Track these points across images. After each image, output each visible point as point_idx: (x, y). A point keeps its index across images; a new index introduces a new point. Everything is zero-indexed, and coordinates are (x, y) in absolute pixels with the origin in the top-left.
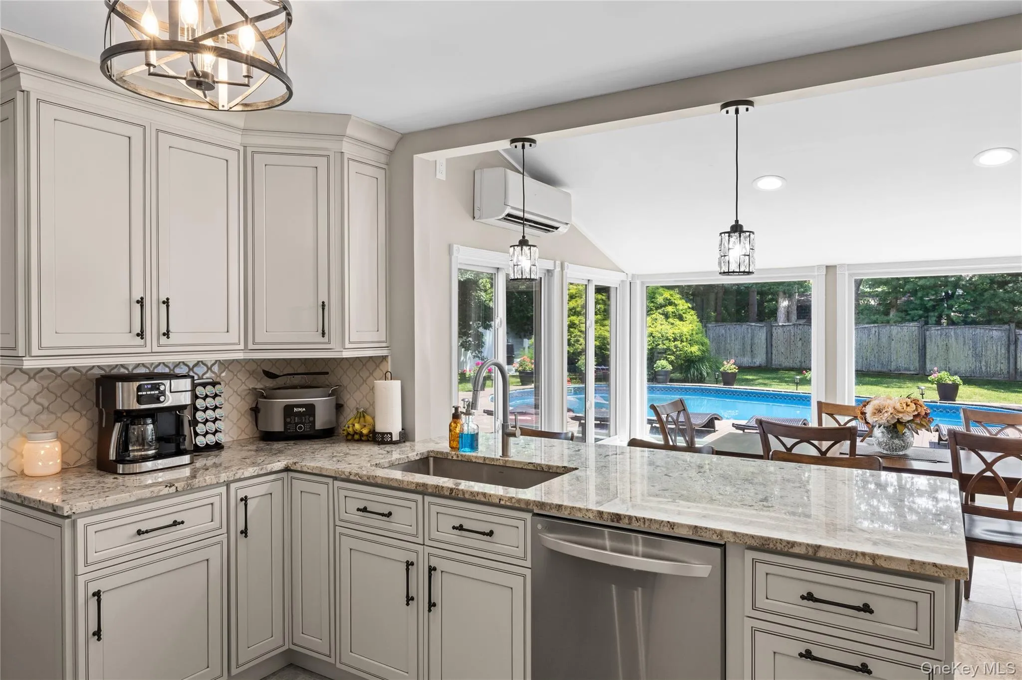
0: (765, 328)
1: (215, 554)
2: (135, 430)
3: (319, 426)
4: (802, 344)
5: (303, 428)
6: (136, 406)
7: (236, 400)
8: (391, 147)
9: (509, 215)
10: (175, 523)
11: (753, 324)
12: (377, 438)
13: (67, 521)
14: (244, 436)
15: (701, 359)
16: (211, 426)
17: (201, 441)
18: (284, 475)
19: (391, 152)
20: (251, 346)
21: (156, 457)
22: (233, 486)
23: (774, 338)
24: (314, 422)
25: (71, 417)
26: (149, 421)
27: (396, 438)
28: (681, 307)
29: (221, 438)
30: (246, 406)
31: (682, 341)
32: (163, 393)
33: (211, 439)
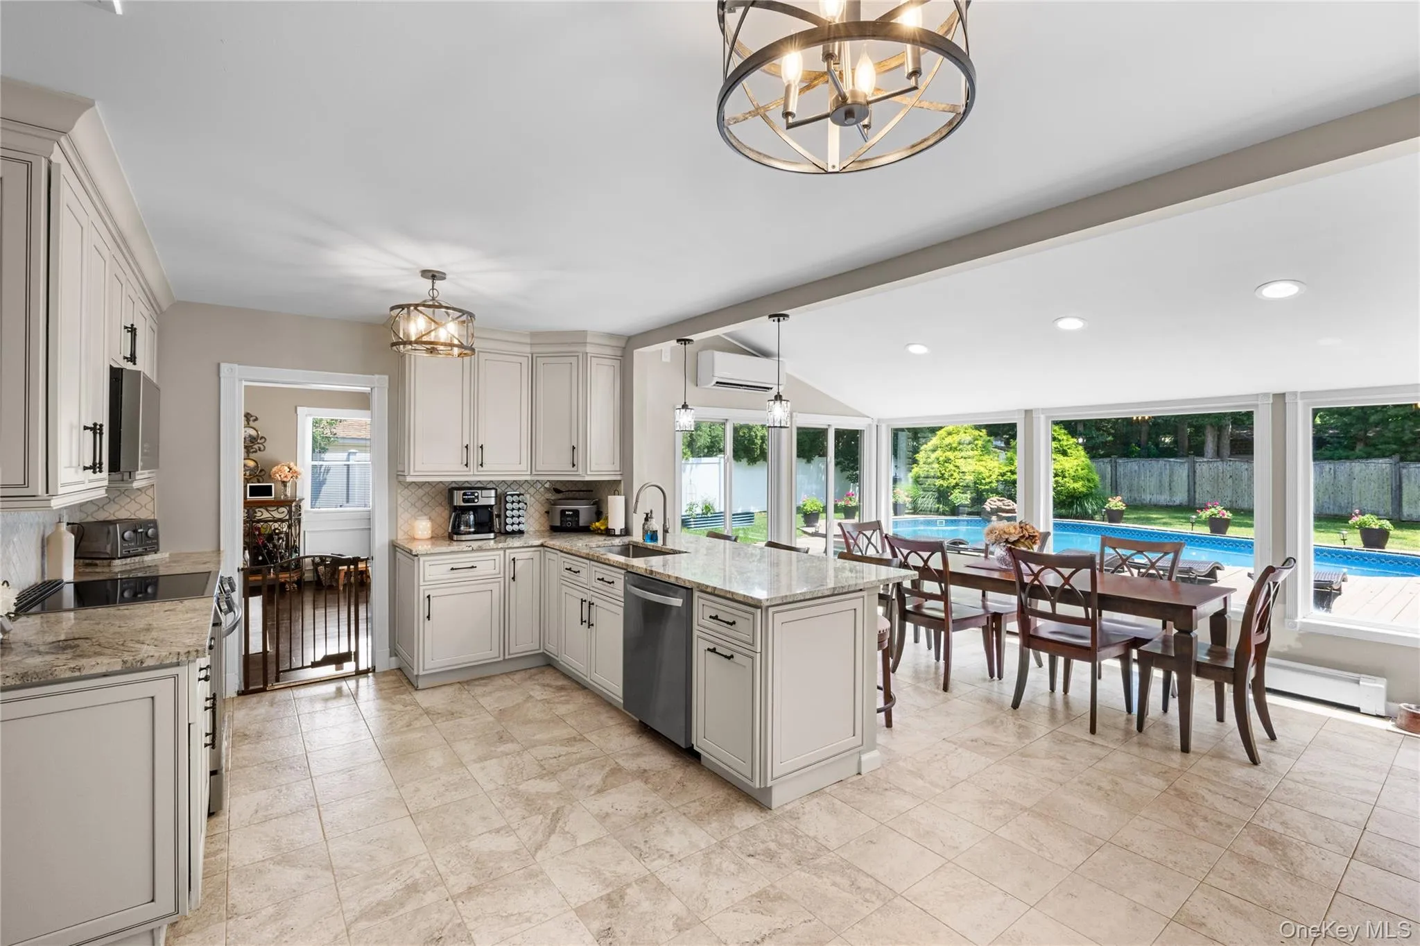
0: (1186, 465)
1: (496, 589)
2: (465, 517)
3: (582, 523)
4: (1233, 483)
5: (569, 524)
6: (463, 504)
7: (537, 506)
8: (623, 345)
9: (717, 383)
10: (473, 567)
11: (1172, 460)
12: (608, 533)
13: (416, 558)
14: (542, 528)
15: (1086, 496)
16: (516, 520)
17: (509, 528)
18: (541, 548)
19: (624, 348)
20: (534, 473)
21: (474, 533)
22: (508, 551)
23: (1197, 475)
24: (578, 521)
25: (439, 509)
26: (471, 513)
27: (617, 532)
28: (1065, 443)
29: (522, 527)
30: (544, 510)
31: (1064, 477)
32: (477, 497)
33: (516, 527)
